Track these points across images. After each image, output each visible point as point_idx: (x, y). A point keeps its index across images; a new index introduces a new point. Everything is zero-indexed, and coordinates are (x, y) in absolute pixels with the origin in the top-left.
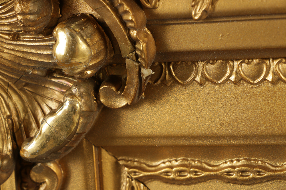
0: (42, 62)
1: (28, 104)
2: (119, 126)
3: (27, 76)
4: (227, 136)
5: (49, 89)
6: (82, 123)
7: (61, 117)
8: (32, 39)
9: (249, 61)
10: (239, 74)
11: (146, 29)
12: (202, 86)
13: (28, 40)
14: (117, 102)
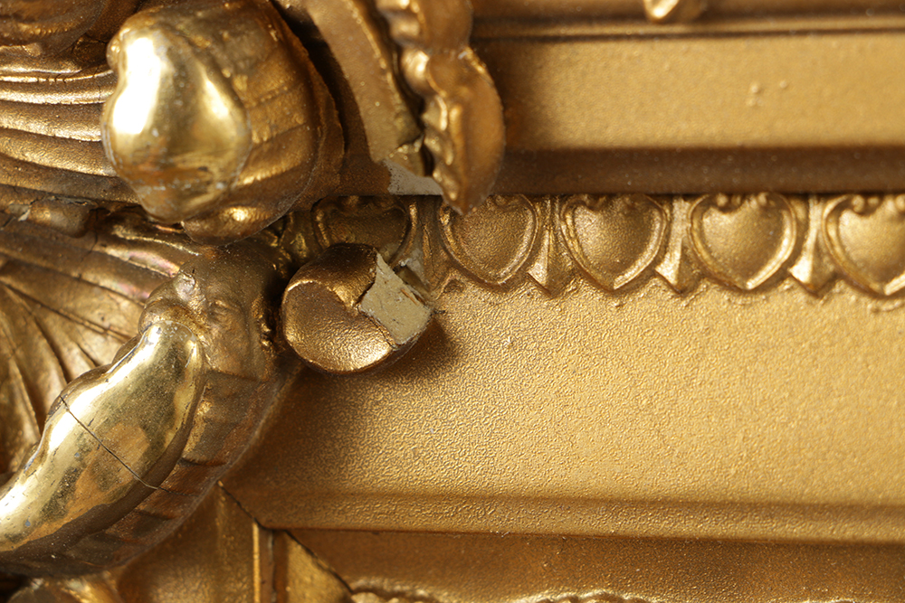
0: (70, 171)
1: (14, 345)
2: (358, 450)
3: (12, 231)
4: (770, 504)
5: (96, 290)
6: (206, 420)
7: (126, 390)
8: (33, 80)
9: (866, 204)
10: (828, 254)
11: (468, 53)
12: (684, 298)
13: (18, 83)
14: (350, 347)
